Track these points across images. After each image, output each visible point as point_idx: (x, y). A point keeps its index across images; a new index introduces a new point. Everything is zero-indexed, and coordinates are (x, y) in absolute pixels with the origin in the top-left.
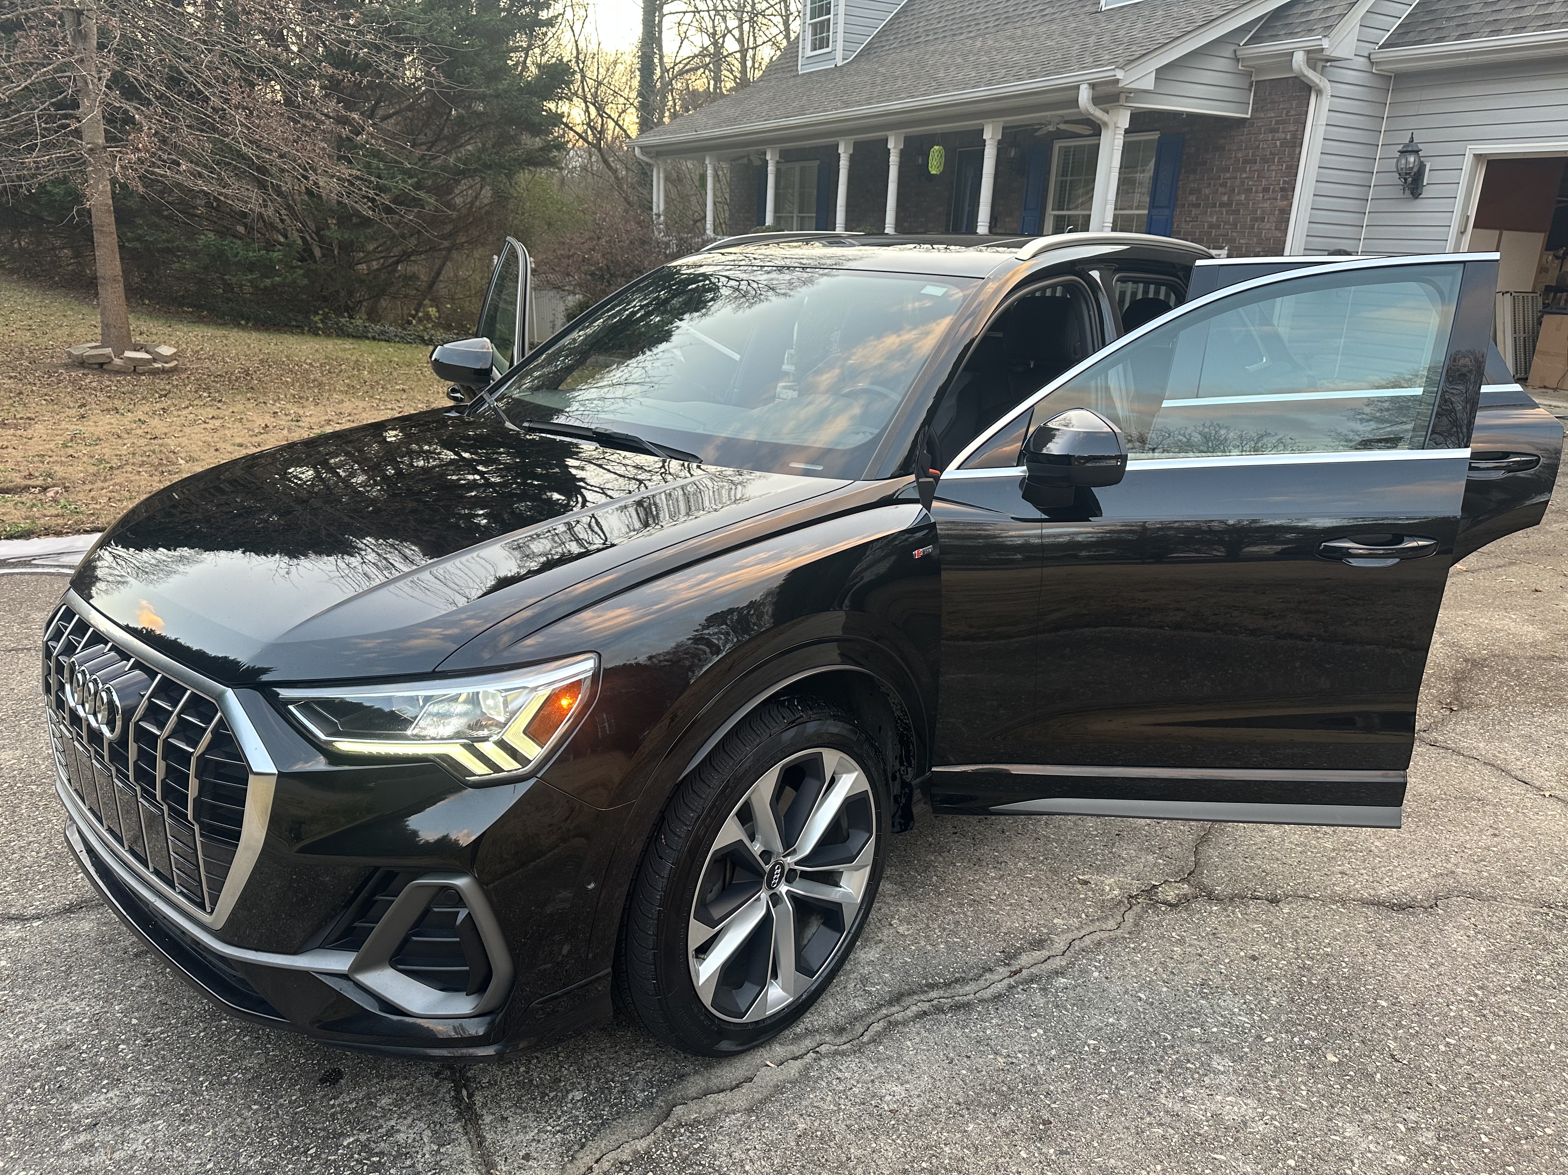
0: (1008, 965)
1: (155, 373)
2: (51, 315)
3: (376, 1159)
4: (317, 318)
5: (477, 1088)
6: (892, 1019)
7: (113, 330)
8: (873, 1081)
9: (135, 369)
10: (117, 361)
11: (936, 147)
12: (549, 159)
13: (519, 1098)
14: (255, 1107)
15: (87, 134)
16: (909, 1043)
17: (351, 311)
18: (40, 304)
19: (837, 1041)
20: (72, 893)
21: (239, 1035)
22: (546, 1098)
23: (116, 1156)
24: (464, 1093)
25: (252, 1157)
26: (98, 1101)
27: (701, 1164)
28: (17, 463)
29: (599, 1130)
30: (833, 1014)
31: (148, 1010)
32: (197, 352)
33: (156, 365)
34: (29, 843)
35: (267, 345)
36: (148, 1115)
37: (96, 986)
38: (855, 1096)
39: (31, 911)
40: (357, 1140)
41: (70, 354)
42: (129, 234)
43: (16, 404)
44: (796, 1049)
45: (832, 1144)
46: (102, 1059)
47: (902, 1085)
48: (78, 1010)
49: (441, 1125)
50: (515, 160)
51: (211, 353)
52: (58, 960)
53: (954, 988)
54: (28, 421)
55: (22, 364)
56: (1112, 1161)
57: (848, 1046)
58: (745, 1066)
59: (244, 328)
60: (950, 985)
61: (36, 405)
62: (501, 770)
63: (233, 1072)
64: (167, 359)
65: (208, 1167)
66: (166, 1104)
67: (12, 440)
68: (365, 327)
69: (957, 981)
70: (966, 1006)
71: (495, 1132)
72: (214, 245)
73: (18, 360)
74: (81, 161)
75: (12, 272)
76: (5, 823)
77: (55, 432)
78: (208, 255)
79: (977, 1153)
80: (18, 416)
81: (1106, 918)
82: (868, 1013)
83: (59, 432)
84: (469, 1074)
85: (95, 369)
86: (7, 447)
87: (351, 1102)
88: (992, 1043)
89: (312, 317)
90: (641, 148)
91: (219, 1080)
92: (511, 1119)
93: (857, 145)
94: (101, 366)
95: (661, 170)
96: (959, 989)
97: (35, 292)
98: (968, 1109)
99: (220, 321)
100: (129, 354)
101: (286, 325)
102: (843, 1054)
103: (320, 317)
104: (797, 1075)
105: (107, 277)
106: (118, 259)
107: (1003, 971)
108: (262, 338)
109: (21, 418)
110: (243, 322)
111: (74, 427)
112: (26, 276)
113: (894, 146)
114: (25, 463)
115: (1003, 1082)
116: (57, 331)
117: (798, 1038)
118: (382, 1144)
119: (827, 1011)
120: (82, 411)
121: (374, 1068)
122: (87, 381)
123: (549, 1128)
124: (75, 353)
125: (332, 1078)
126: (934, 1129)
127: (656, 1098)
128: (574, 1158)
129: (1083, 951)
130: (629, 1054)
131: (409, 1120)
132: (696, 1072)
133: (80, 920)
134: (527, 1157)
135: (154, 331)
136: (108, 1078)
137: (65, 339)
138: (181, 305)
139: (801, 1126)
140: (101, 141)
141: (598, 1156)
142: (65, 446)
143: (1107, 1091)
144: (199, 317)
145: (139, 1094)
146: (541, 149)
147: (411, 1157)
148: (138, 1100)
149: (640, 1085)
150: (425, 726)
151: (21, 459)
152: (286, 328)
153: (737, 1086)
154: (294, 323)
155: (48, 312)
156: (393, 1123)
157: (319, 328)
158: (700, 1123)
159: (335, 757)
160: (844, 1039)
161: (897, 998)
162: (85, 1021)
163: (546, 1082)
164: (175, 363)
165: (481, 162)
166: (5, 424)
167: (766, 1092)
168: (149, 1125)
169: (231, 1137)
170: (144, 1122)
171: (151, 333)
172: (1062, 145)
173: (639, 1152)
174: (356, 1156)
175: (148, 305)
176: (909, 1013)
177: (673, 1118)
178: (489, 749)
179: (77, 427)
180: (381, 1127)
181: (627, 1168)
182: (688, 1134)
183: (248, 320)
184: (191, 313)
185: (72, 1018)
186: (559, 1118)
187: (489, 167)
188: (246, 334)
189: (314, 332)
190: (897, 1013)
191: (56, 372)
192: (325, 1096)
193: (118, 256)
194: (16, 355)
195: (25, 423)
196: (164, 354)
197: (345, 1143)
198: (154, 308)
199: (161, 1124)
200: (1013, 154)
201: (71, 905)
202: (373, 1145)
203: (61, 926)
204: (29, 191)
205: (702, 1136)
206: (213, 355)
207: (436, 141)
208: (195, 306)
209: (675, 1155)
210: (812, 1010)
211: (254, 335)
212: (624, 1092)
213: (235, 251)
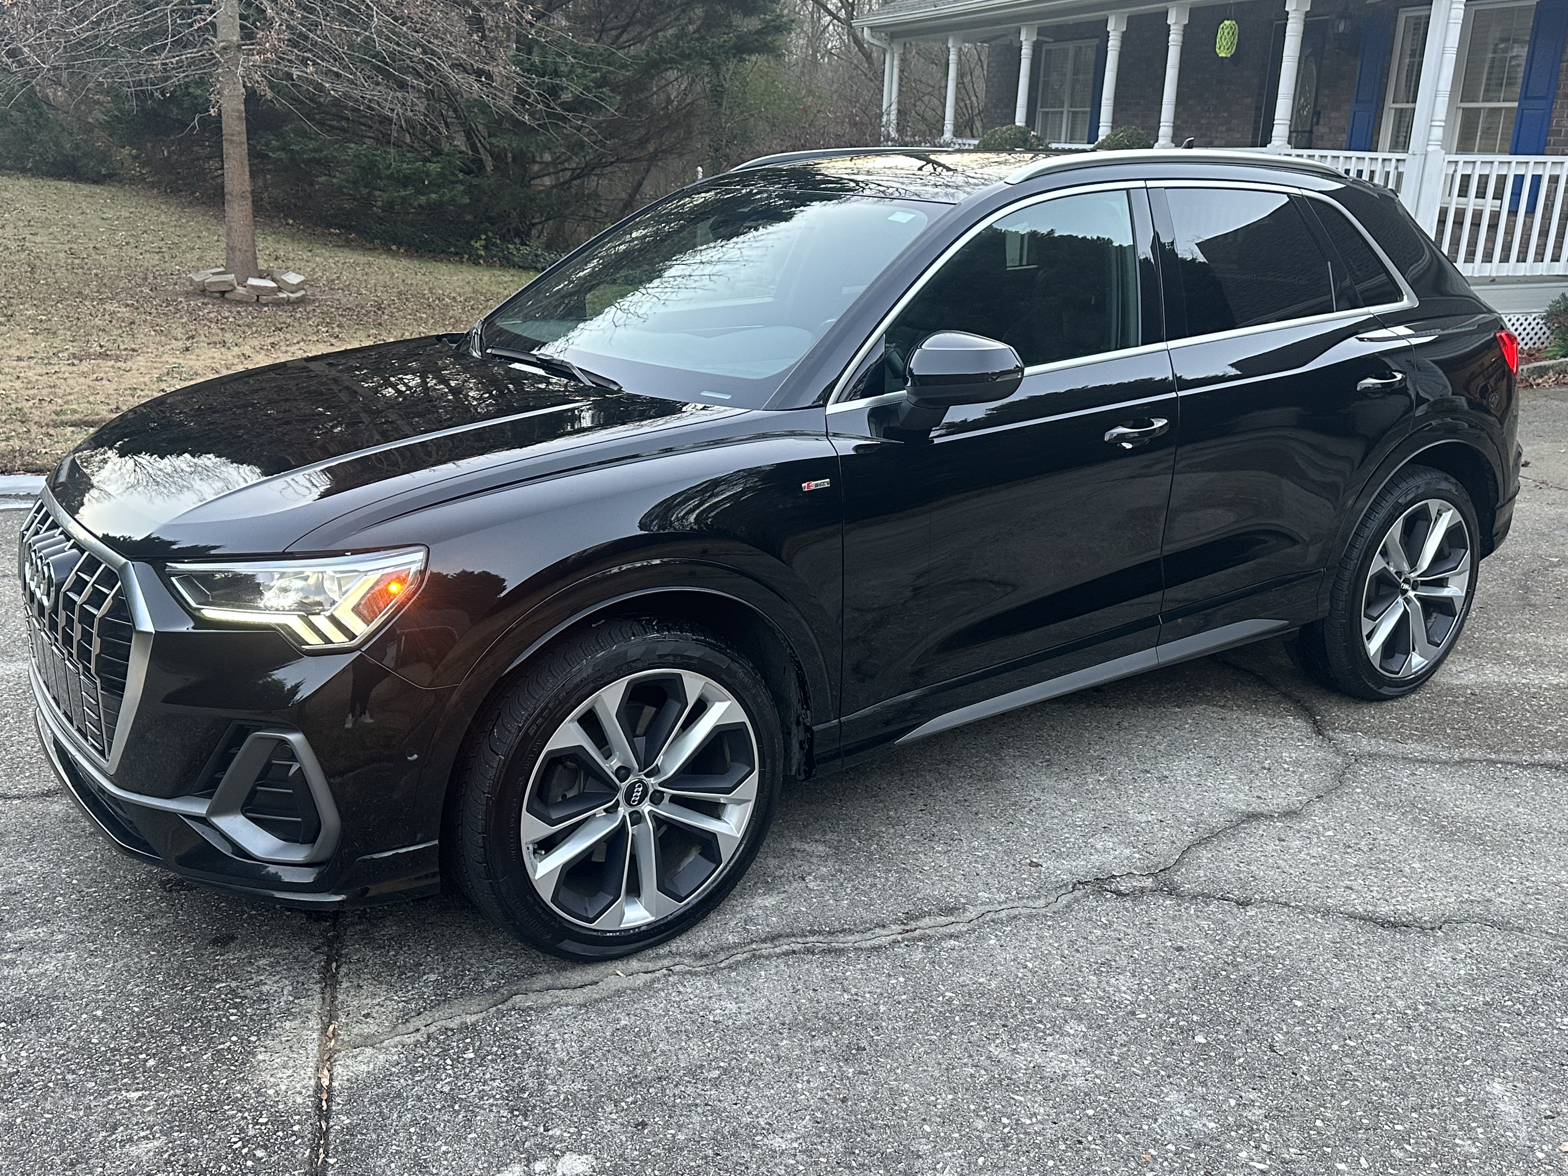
0: (905, 924)
1: (279, 304)
2: (185, 236)
3: (238, 1000)
4: (478, 245)
5: (345, 962)
6: (757, 953)
7: (237, 253)
8: (710, 998)
9: (258, 299)
10: (240, 290)
11: (1227, 22)
12: (766, 45)
13: (379, 974)
14: (152, 953)
15: (222, 30)
16: (763, 973)
17: (522, 235)
18: (175, 223)
19: (695, 964)
20: (52, 781)
21: (157, 901)
22: (403, 977)
23: (31, 971)
24: (334, 965)
25: (138, 986)
26: (28, 934)
27: (517, 1038)
28: (108, 396)
29: (439, 1004)
30: (703, 943)
31: (88, 875)
32: (333, 281)
33: (281, 295)
34: (27, 739)
35: (414, 276)
36: (65, 947)
37: (52, 853)
38: (687, 1006)
39: (15, 792)
40: (229, 986)
41: (191, 280)
42: (274, 142)
43: (124, 335)
44: (650, 966)
45: (645, 1039)
46: (40, 905)
47: (736, 1003)
48: (31, 868)
49: (303, 984)
50: (720, 47)
51: (347, 283)
52: (26, 831)
53: (837, 936)
54: (131, 353)
55: (142, 292)
56: (907, 1086)
57: (703, 968)
58: (596, 972)
59: (394, 254)
60: (833, 933)
61: (145, 335)
62: (332, 643)
63: (143, 927)
64: (294, 288)
65: (101, 988)
66: (82, 942)
67: (109, 371)
68: (536, 256)
69: (844, 930)
70: (840, 952)
71: (348, 996)
72: (364, 155)
73: (140, 286)
74: (213, 61)
75: (152, 186)
76: (12, 721)
77: (155, 365)
78: (359, 167)
79: (778, 1062)
80: (122, 347)
81: (1039, 897)
82: (736, 946)
83: (159, 365)
84: (343, 952)
85: (216, 298)
86: (102, 379)
87: (233, 959)
88: (846, 983)
89: (473, 243)
90: (871, 28)
91: (130, 931)
92: (365, 987)
93: (1131, 20)
94: (223, 295)
95: (896, 55)
96: (841, 937)
97: (172, 209)
98: (790, 1029)
99: (369, 246)
100: (253, 281)
101: (443, 252)
102: (696, 974)
103: (483, 243)
104: (642, 984)
105: (235, 193)
106: (248, 173)
107: (898, 928)
108: (411, 266)
109: (126, 349)
110: (394, 247)
111: (174, 360)
112: (166, 191)
113: (1176, 21)
114: (115, 396)
115: (837, 1013)
116: (188, 255)
117: (659, 957)
118: (248, 991)
119: (699, 939)
120: (188, 344)
121: (263, 938)
122: (206, 311)
123: (396, 998)
124: (197, 279)
125: (223, 941)
126: (747, 1039)
127: (502, 987)
128: (407, 1020)
129: (993, 921)
130: (494, 952)
131: (278, 977)
132: (548, 972)
133: (52, 803)
134: (367, 1016)
135: (292, 255)
136: (41, 919)
137: (193, 264)
138: (330, 226)
139: (623, 1023)
140: (235, 38)
141: (429, 1022)
142: (159, 379)
143: (938, 1034)
144: (347, 239)
145: (62, 932)
146: (758, 32)
147: (268, 1002)
148: (60, 937)
149: (491, 977)
150: (269, 598)
151: (112, 392)
152: (442, 255)
153: (581, 987)
154: (452, 249)
155: (183, 232)
156: (262, 977)
157: (481, 257)
158: (531, 1009)
159: (201, 622)
160: (702, 963)
161: (773, 938)
162: (35, 877)
163: (408, 965)
164: (303, 292)
165: (678, 51)
166: (107, 355)
167: (605, 994)
168: (63, 954)
169: (126, 971)
170: (60, 952)
171: (288, 259)
172: (1409, 14)
173: (466, 1023)
174: (223, 996)
175: (292, 225)
176: (777, 950)
177: (509, 1004)
178: (322, 622)
179: (178, 361)
180: (252, 979)
181: (450, 1033)
182: (517, 1016)
183: (400, 245)
184: (338, 235)
185: (24, 873)
186: (408, 991)
187: (688, 57)
188: (395, 262)
189: (475, 261)
190: (766, 949)
191: (176, 301)
192: (213, 952)
193: (247, 169)
194: (139, 281)
195: (127, 355)
196: (290, 282)
197: (217, 987)
198: (298, 228)
199: (73, 955)
200: (1341, 28)
201: (49, 791)
202: (240, 991)
203: (37, 806)
204: (163, 95)
205: (529, 1019)
206: (349, 285)
207: (628, 25)
208: (343, 227)
209: (497, 1029)
210: (684, 937)
211: (404, 262)
212: (474, 980)
213: (387, 162)
